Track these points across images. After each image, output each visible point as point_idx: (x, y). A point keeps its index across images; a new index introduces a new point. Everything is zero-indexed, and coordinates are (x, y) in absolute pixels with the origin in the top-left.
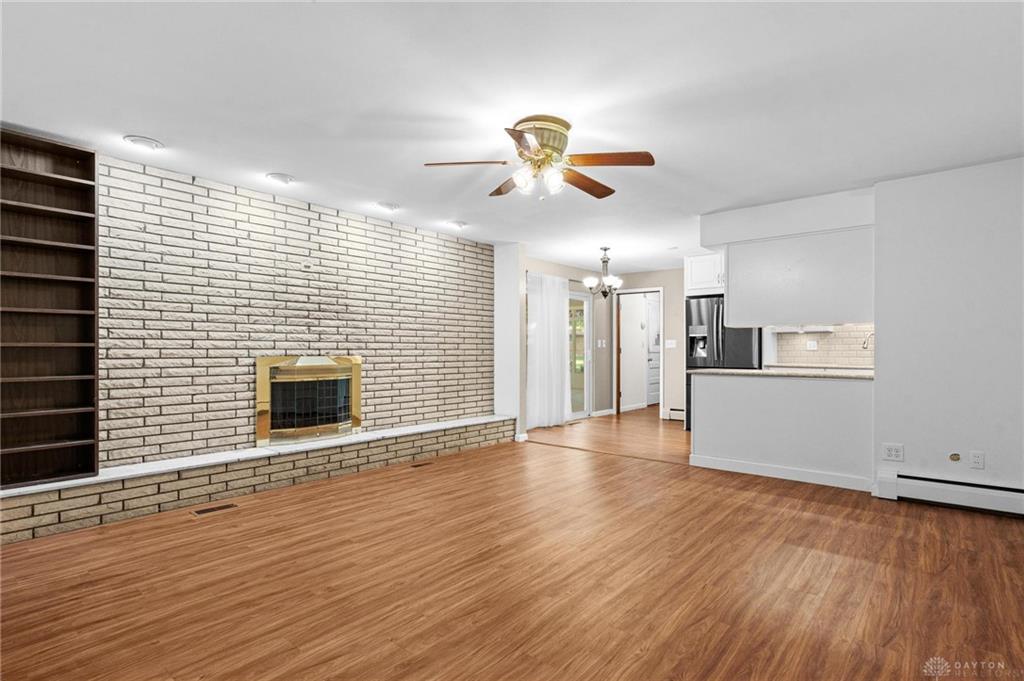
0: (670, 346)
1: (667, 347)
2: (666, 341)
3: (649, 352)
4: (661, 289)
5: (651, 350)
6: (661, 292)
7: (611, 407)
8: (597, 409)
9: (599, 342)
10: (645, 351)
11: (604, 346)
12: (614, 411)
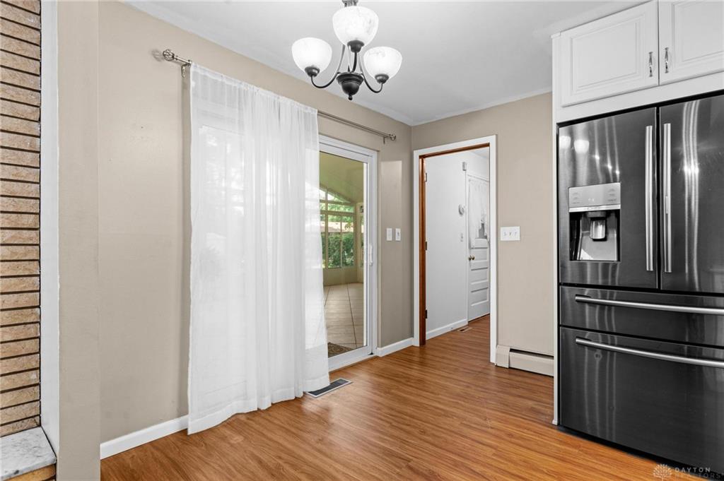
0: (507, 238)
1: (502, 238)
2: (502, 230)
3: (470, 248)
4: (491, 139)
5: (473, 244)
6: (493, 146)
7: (412, 335)
8: (383, 343)
9: (389, 231)
10: (465, 245)
11: (398, 238)
12: (415, 342)
